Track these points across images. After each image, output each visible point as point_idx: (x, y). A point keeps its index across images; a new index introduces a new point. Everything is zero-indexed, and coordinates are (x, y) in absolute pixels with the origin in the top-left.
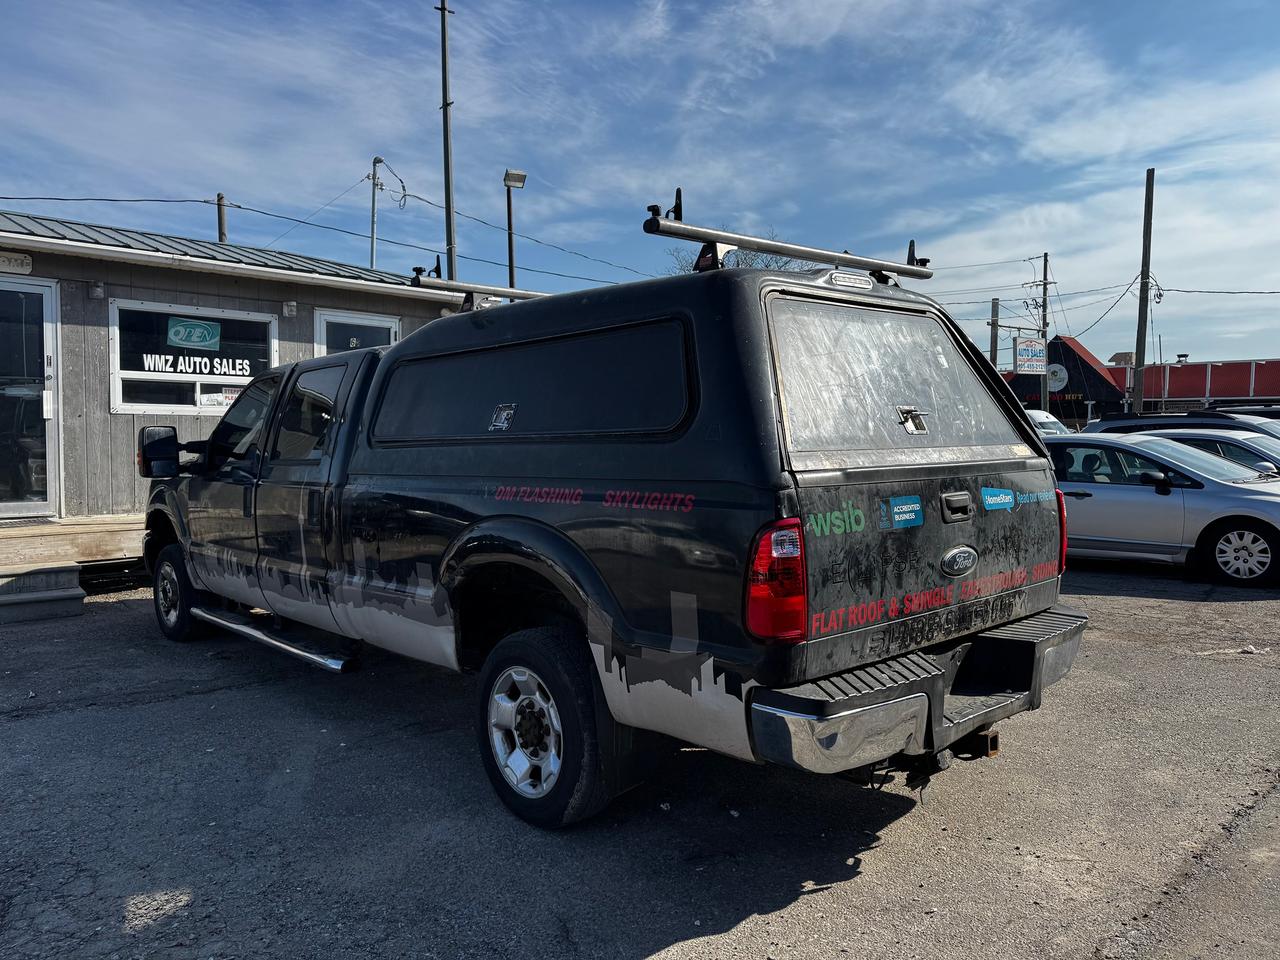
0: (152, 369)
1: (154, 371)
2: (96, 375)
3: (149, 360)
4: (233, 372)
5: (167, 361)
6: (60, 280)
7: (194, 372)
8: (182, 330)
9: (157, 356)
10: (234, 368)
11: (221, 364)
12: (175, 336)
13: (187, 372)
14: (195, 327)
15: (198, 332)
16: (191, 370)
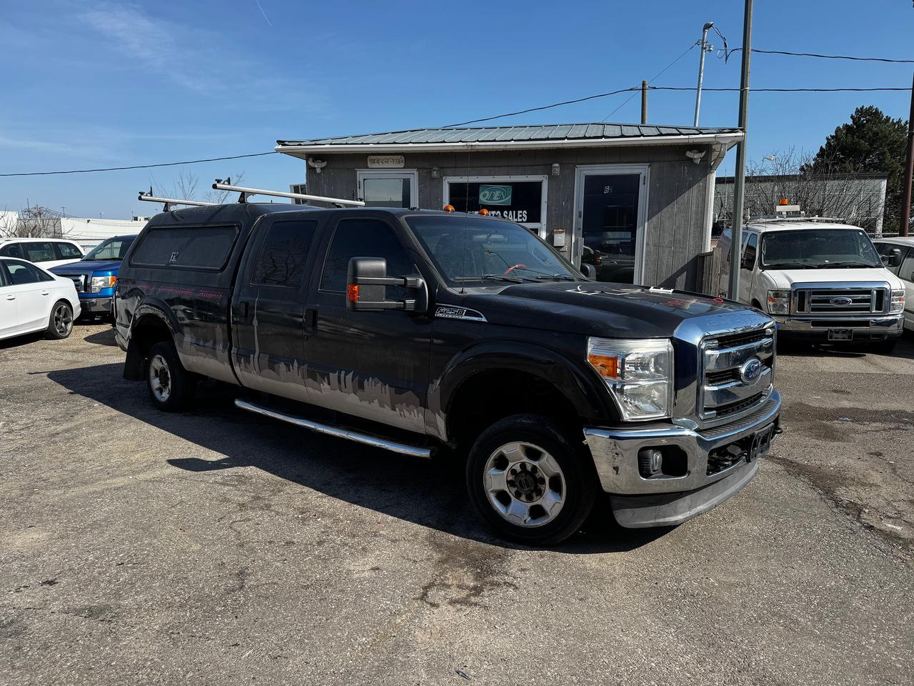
4: (516, 220)
6: (419, 169)
8: (487, 192)
11: (508, 215)
12: (484, 198)
14: (495, 190)
15: (497, 193)
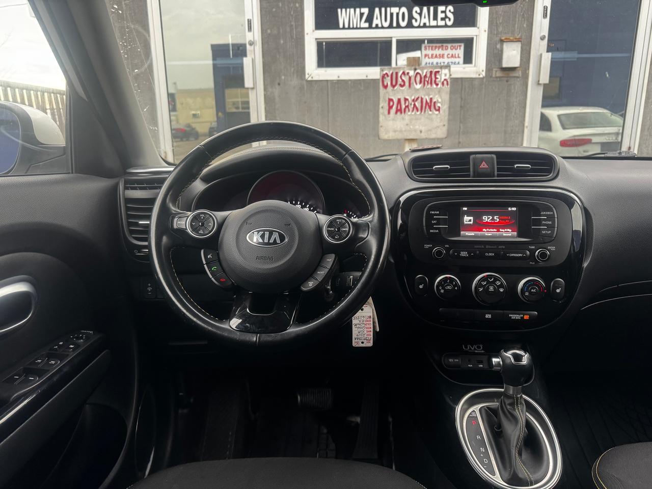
0: (346, 26)
1: (349, 28)
2: (292, 37)
3: (344, 16)
4: (433, 23)
5: (362, 15)
7: (391, 26)
9: (352, 10)
10: (435, 18)
11: (420, 14)
13: (383, 27)
16: (386, 24)
